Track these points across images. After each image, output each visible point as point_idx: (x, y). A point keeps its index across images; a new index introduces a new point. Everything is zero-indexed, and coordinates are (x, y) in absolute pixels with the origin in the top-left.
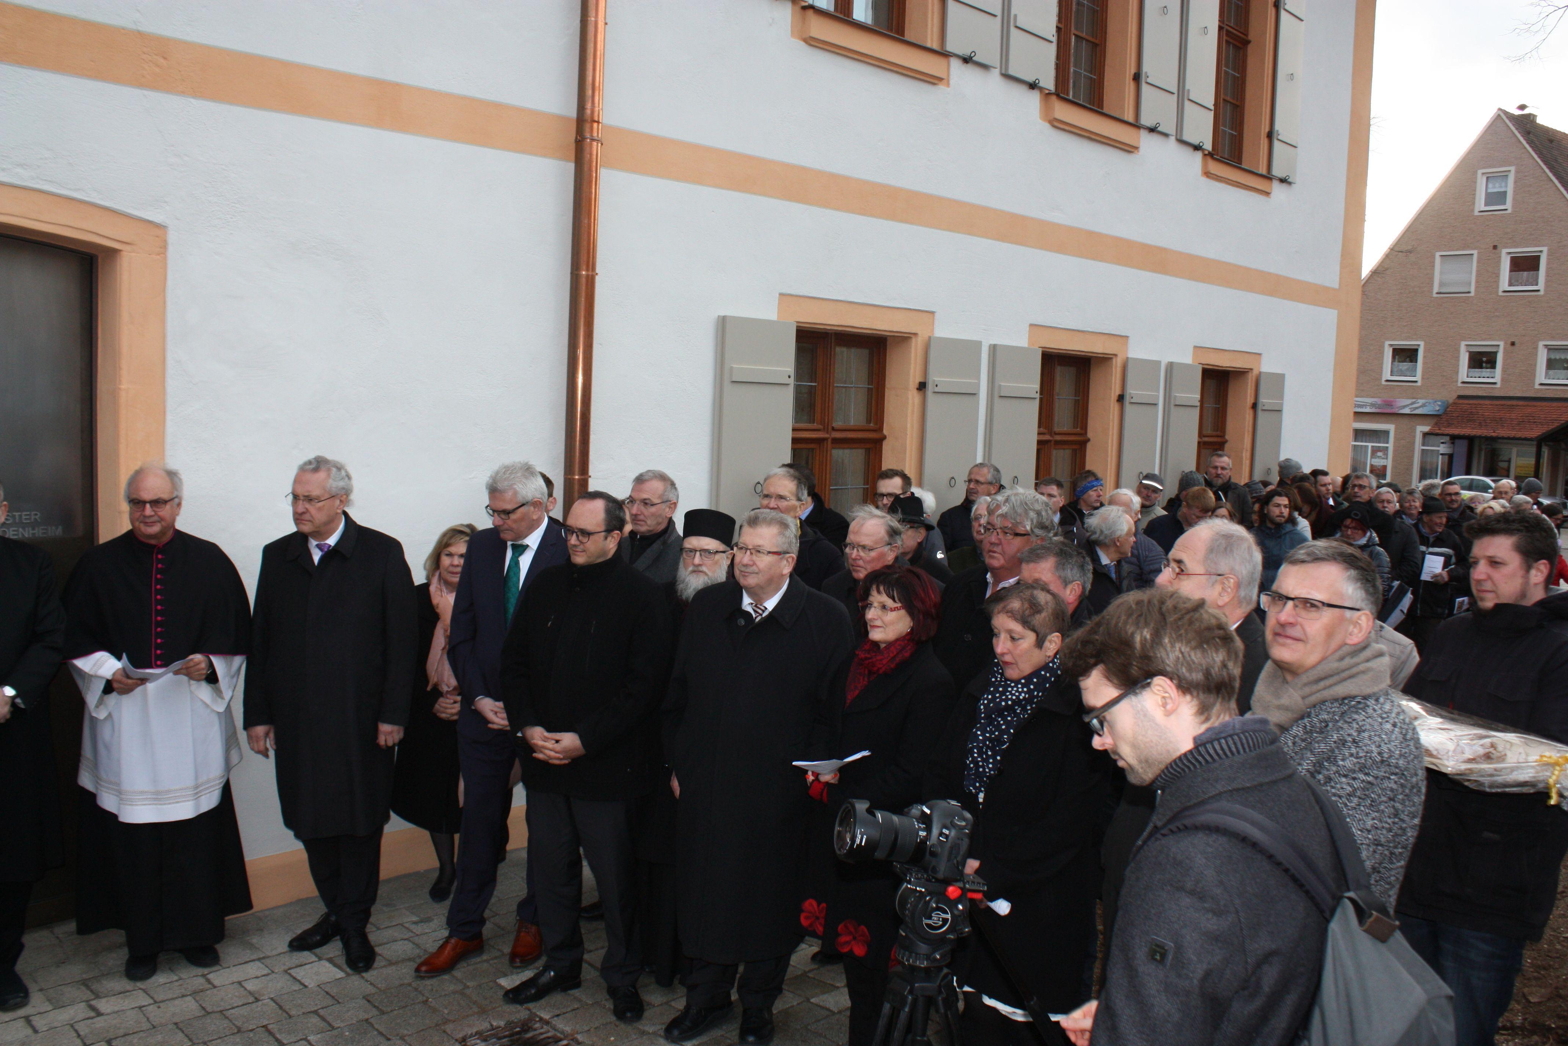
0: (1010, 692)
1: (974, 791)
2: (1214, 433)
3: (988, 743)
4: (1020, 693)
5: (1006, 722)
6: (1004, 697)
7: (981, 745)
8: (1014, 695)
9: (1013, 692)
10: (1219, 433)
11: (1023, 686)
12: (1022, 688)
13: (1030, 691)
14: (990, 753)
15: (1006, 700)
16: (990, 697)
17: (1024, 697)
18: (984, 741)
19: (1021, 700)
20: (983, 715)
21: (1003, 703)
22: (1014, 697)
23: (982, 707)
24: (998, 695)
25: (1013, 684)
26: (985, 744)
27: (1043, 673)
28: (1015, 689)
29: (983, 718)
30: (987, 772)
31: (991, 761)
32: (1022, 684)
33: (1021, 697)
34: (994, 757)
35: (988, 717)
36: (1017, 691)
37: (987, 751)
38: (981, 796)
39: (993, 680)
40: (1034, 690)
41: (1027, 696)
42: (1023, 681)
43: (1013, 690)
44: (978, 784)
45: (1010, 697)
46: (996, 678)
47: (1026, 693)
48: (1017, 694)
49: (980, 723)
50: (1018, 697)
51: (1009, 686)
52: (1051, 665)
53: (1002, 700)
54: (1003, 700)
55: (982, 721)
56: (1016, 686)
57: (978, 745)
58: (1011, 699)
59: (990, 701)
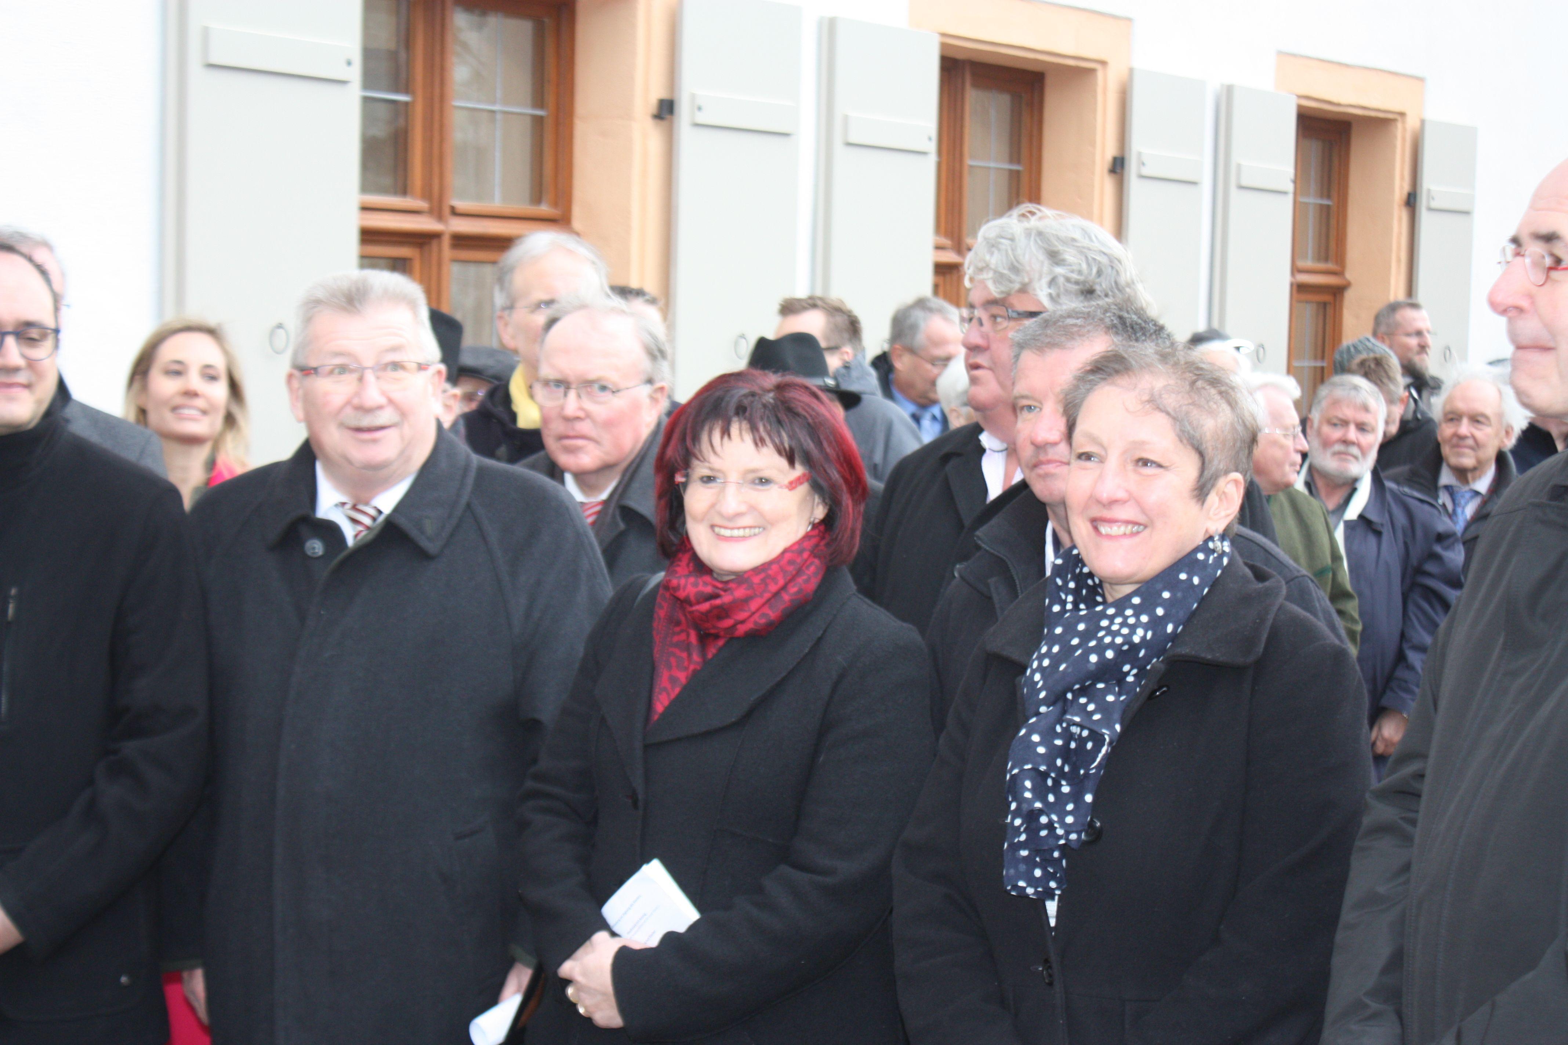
0: (1108, 629)
1: (1030, 891)
2: (1322, 266)
3: (1059, 762)
4: (1133, 628)
5: (1103, 707)
6: (1093, 643)
7: (1043, 768)
8: (1117, 633)
9: (1115, 628)
10: (1330, 266)
11: (1138, 611)
12: (1137, 615)
13: (1156, 624)
14: (1066, 789)
15: (1100, 649)
16: (1056, 649)
17: (1144, 638)
18: (1049, 759)
19: (1135, 648)
20: (1042, 695)
21: (1093, 658)
22: (1119, 640)
23: (1037, 677)
24: (1075, 641)
25: (1111, 611)
26: (1052, 765)
27: (1183, 576)
28: (1119, 620)
29: (1044, 702)
30: (1059, 837)
31: (1070, 807)
32: (1134, 607)
33: (1136, 639)
34: (1076, 796)
35: (1057, 699)
36: (1124, 624)
37: (1057, 784)
38: (1052, 907)
39: (1056, 608)
40: (1164, 620)
41: (1149, 635)
42: (1136, 600)
43: (1112, 623)
44: (1038, 873)
45: (1108, 640)
46: (1063, 603)
47: (1146, 627)
48: (1125, 631)
49: (1037, 714)
50: (1128, 639)
51: (1103, 615)
52: (1201, 556)
53: (1089, 651)
54: (1093, 650)
55: (1043, 709)
56: (1120, 612)
57: (1035, 770)
58: (1112, 645)
59: (1056, 660)
